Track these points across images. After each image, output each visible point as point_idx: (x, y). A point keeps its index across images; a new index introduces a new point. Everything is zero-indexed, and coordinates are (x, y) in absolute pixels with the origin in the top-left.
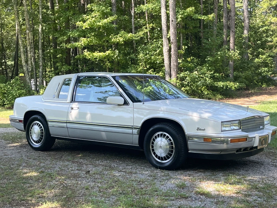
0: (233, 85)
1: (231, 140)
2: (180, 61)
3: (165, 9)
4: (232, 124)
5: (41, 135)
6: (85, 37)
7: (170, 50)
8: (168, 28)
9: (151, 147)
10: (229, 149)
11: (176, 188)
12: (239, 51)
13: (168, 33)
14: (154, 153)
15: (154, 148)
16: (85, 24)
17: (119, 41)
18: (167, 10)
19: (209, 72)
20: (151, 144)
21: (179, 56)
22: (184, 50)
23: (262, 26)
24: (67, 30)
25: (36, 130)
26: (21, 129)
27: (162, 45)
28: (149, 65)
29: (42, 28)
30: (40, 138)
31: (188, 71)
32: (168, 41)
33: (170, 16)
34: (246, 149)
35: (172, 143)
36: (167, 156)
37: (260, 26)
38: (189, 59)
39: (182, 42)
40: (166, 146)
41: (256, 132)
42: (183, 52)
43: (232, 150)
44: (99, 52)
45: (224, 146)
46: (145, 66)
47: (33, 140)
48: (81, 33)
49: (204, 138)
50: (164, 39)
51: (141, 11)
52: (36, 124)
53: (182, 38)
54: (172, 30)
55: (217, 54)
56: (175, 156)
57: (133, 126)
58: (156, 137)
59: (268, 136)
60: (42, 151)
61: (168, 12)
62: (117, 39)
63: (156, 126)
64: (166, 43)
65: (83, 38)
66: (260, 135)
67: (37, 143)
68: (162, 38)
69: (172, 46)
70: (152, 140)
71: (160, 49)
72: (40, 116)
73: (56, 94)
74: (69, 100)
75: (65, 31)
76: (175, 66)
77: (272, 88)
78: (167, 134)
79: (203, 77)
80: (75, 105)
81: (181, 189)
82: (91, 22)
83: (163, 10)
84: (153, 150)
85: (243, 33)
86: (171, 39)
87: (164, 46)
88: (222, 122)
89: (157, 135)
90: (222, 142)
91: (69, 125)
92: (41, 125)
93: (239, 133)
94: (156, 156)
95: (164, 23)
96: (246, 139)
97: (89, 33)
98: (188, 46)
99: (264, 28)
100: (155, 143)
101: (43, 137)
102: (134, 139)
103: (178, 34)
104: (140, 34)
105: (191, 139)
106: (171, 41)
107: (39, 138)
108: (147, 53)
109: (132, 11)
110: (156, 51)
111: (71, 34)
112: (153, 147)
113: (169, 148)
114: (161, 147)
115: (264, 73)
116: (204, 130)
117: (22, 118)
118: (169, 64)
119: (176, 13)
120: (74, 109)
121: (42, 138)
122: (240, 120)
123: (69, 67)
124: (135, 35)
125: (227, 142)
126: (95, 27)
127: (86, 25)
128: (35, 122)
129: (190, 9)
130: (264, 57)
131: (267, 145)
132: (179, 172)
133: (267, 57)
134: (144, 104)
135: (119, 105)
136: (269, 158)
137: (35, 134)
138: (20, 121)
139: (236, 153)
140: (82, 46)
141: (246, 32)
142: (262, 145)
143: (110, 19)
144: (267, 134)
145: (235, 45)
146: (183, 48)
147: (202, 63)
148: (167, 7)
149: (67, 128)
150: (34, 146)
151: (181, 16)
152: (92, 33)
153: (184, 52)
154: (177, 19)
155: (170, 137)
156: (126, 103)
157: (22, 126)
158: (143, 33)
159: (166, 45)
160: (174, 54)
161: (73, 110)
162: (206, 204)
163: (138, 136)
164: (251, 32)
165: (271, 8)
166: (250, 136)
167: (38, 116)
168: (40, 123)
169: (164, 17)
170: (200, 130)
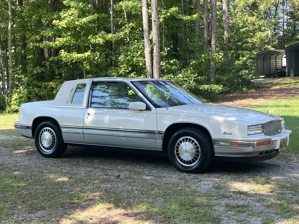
0: (218, 88)
1: (257, 143)
2: (164, 64)
3: (146, 8)
4: (256, 128)
5: (52, 142)
6: (60, 37)
7: (152, 52)
8: (150, 28)
9: (175, 152)
10: (255, 151)
11: (213, 190)
12: (223, 54)
13: (149, 34)
14: (179, 158)
15: (179, 152)
16: (61, 23)
17: (98, 42)
18: (148, 9)
19: (192, 75)
20: (175, 149)
21: (162, 58)
22: (167, 52)
23: (243, 27)
24: (40, 28)
25: (47, 136)
26: (29, 136)
27: (143, 46)
28: (131, 68)
29: (12, 26)
30: (52, 144)
31: (171, 74)
32: (149, 42)
33: (153, 16)
34: (267, 152)
35: (197, 148)
36: (192, 160)
37: (240, 26)
38: (172, 61)
39: (164, 43)
40: (192, 150)
41: (275, 136)
42: (165, 54)
43: (256, 153)
44: (77, 54)
45: (250, 149)
46: (126, 68)
47: (43, 147)
48: (56, 32)
49: (231, 142)
50: (145, 40)
51: (120, 9)
52: (46, 131)
53: (164, 38)
54: (154, 31)
55: (201, 57)
56: (201, 159)
57: (156, 131)
58: (181, 142)
59: (286, 139)
60: (54, 158)
61: (150, 11)
62: (96, 40)
63: (180, 131)
64: (147, 44)
65: (59, 38)
66: (281, 138)
67: (48, 150)
68: (143, 39)
69: (155, 48)
70: (176, 145)
71: (141, 50)
72: (52, 122)
73: (70, 99)
74: (84, 106)
75: (37, 29)
76: (157, 69)
77: (253, 91)
78: (192, 139)
79: (187, 80)
80: (91, 111)
81: (218, 190)
82: (68, 21)
83: (144, 10)
84: (178, 154)
85: (223, 34)
86: (154, 40)
87: (146, 47)
88: (248, 126)
89: (182, 139)
90: (249, 145)
91: (85, 131)
92: (53, 131)
93: (263, 137)
94: (182, 160)
95: (146, 23)
96: (269, 142)
97: (65, 32)
98: (170, 48)
99: (244, 30)
100: (180, 147)
101: (55, 143)
102: (157, 144)
103: (160, 35)
104: (120, 34)
105: (217, 142)
106: (154, 42)
107: (50, 145)
108: (129, 54)
109: (110, 9)
110: (137, 52)
111: (45, 33)
112: (177, 151)
113: (195, 152)
114: (186, 151)
115: (245, 76)
116: (231, 134)
117: (30, 124)
118: (151, 66)
119: (158, 13)
120: (91, 114)
121: (54, 145)
122: (263, 124)
123: (41, 69)
124: (115, 36)
125: (253, 145)
126: (71, 26)
127: (63, 24)
128: (46, 129)
129: (174, 9)
130: (245, 59)
131: (285, 148)
132: (206, 175)
133: (248, 59)
134: (168, 110)
135: (140, 110)
136: (281, 160)
137: (46, 141)
138: (28, 127)
139: (259, 156)
140: (57, 45)
141: (226, 33)
142: (282, 148)
143: (89, 18)
144: (286, 137)
145: (216, 46)
146: (166, 49)
147: (185, 65)
148: (149, 5)
149: (83, 133)
150: (45, 153)
151: (163, 16)
152: (69, 32)
153: (167, 53)
154: (159, 18)
155: (196, 142)
156: (148, 108)
157: (29, 132)
158: (124, 33)
159: (148, 47)
160: (156, 56)
161: (89, 116)
162: (249, 203)
163: (161, 141)
164: (231, 33)
165: (246, 6)
166: (273, 140)
167: (49, 122)
168: (51, 129)
169: (146, 17)
170: (227, 134)
